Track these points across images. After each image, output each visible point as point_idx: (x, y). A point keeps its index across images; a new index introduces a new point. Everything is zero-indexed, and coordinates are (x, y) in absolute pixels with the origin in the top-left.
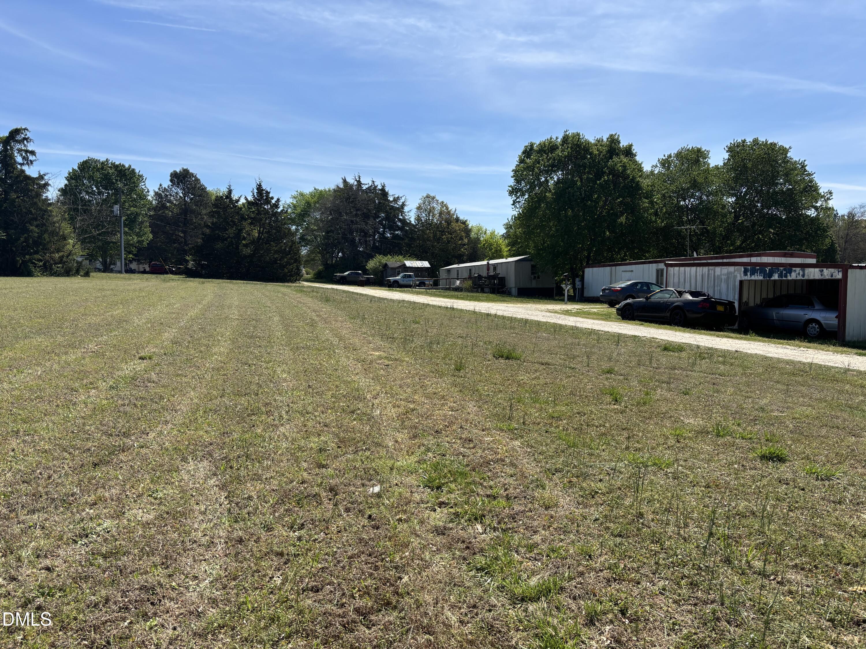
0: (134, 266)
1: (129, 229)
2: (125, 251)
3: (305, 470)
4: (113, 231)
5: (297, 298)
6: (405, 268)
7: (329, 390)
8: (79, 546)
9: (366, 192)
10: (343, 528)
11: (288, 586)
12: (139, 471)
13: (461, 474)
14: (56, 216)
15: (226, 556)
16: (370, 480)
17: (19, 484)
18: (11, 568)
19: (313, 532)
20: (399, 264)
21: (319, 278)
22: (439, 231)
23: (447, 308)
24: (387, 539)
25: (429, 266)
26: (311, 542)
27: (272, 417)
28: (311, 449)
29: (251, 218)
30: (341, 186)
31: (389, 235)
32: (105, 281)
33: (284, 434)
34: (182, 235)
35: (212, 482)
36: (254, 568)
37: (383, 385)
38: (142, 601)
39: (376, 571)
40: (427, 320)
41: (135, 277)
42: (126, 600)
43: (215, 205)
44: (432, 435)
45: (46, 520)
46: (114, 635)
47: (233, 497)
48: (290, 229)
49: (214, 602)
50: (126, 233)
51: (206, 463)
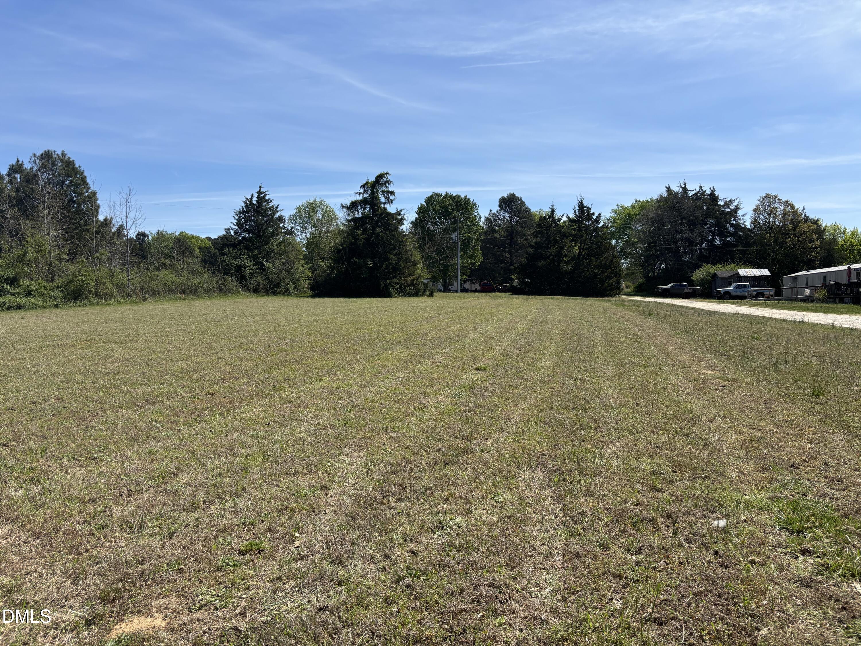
0: (467, 286)
1: (464, 253)
2: (461, 272)
3: (639, 492)
4: (451, 256)
5: (618, 312)
6: (738, 278)
7: (659, 409)
8: (437, 536)
9: (693, 199)
10: (685, 560)
11: (628, 612)
12: (481, 474)
13: (829, 519)
14: (410, 245)
15: (564, 568)
16: (713, 512)
17: (389, 474)
18: (386, 546)
19: (652, 559)
20: (730, 273)
21: (640, 291)
22: (782, 234)
23: (795, 322)
24: (739, 582)
25: (769, 274)
26: (650, 570)
27: (601, 434)
28: (644, 470)
29: (573, 235)
30: (665, 195)
31: (718, 242)
32: (445, 300)
33: (614, 452)
34: (508, 256)
35: (547, 492)
36: (593, 586)
37: (721, 408)
38: (491, 597)
39: (728, 615)
40: (770, 336)
41: (468, 296)
42: (478, 593)
43: (539, 225)
44: (787, 469)
45: (410, 508)
46: (469, 624)
47: (568, 510)
48: (611, 244)
49: (555, 612)
50: (461, 257)
51: (539, 473)
